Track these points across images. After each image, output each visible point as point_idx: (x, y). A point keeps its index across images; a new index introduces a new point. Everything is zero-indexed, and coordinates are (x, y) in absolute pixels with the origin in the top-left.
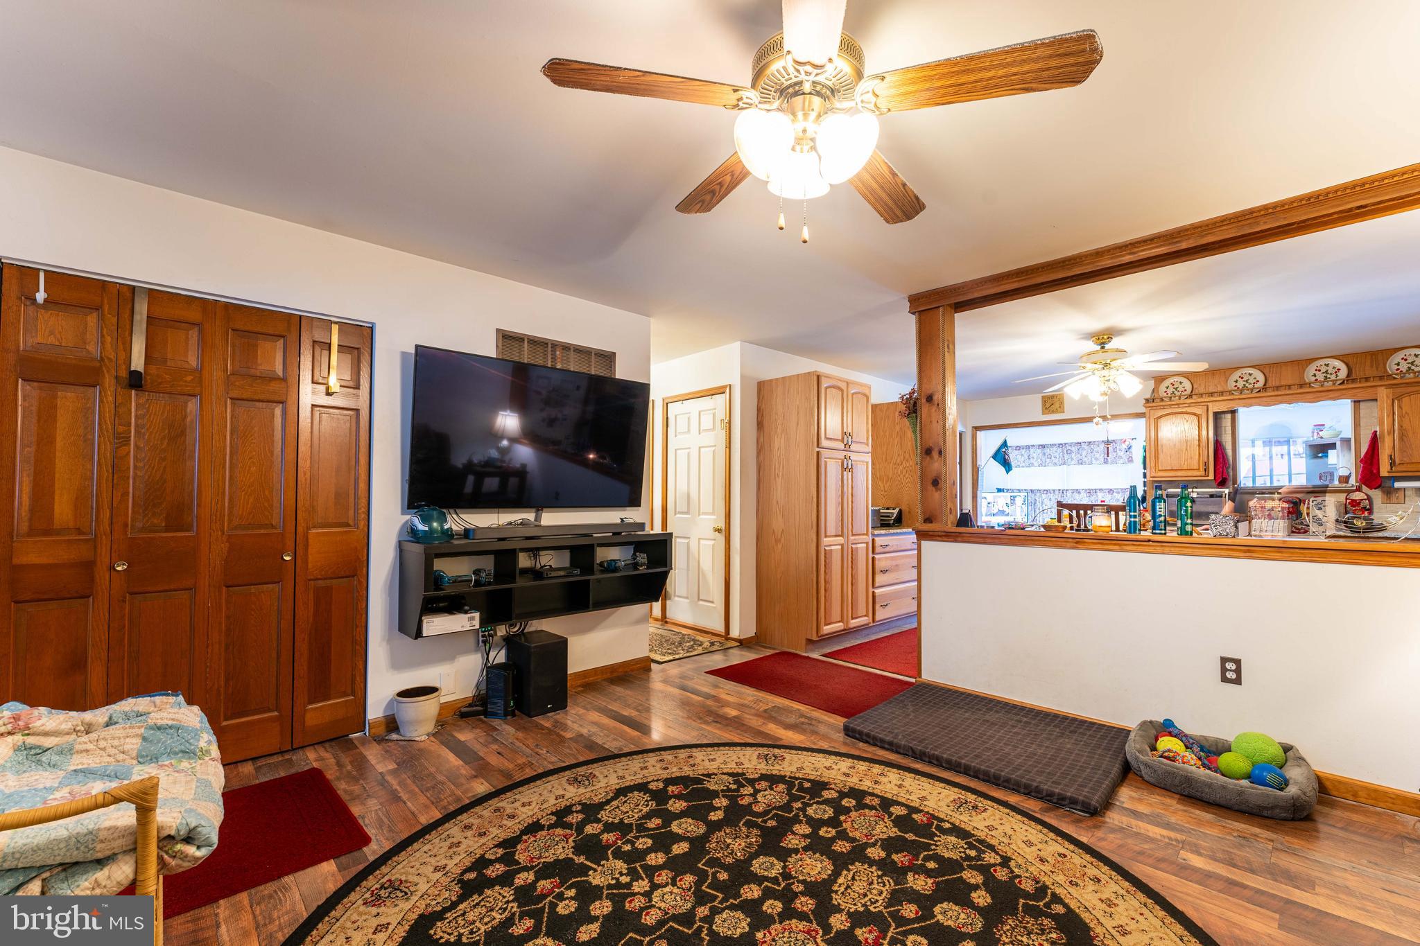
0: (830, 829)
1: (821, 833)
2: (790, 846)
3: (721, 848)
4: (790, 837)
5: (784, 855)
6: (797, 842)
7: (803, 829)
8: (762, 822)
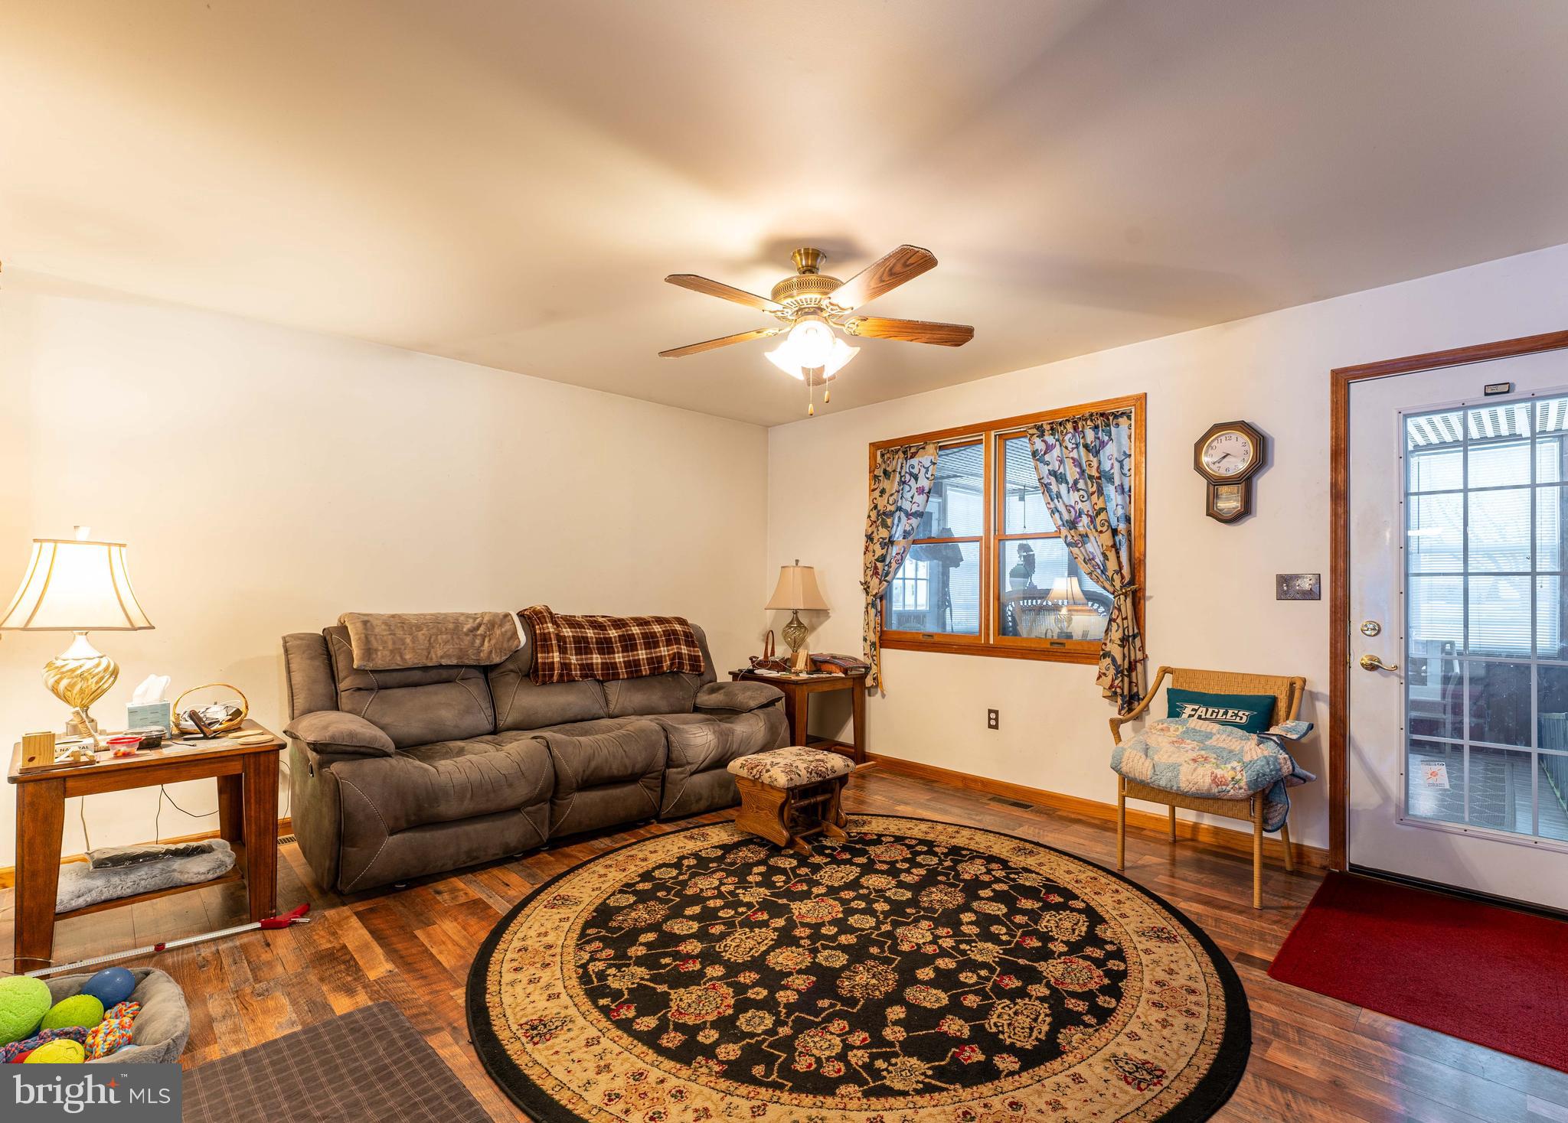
0: (753, 996)
1: (765, 993)
2: (805, 977)
3: (881, 974)
4: (803, 987)
5: (814, 969)
6: (797, 981)
7: (784, 997)
8: (836, 1005)
